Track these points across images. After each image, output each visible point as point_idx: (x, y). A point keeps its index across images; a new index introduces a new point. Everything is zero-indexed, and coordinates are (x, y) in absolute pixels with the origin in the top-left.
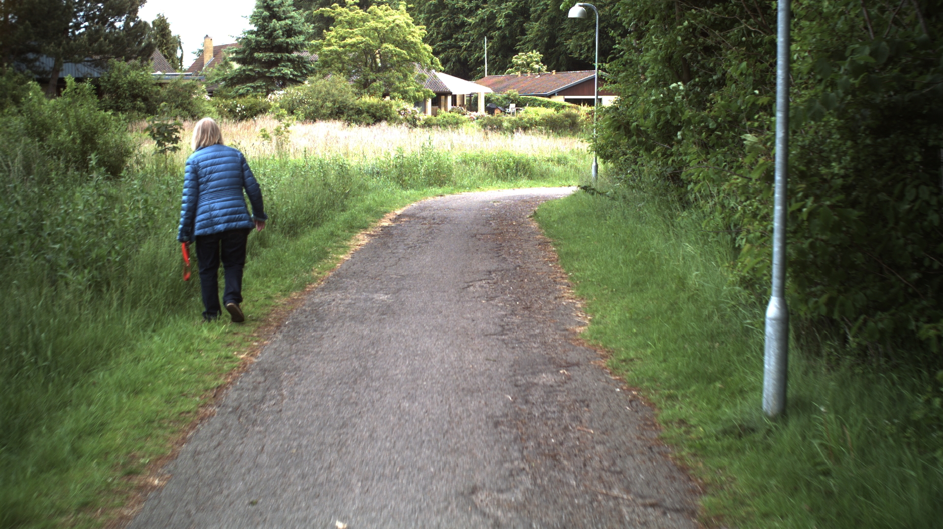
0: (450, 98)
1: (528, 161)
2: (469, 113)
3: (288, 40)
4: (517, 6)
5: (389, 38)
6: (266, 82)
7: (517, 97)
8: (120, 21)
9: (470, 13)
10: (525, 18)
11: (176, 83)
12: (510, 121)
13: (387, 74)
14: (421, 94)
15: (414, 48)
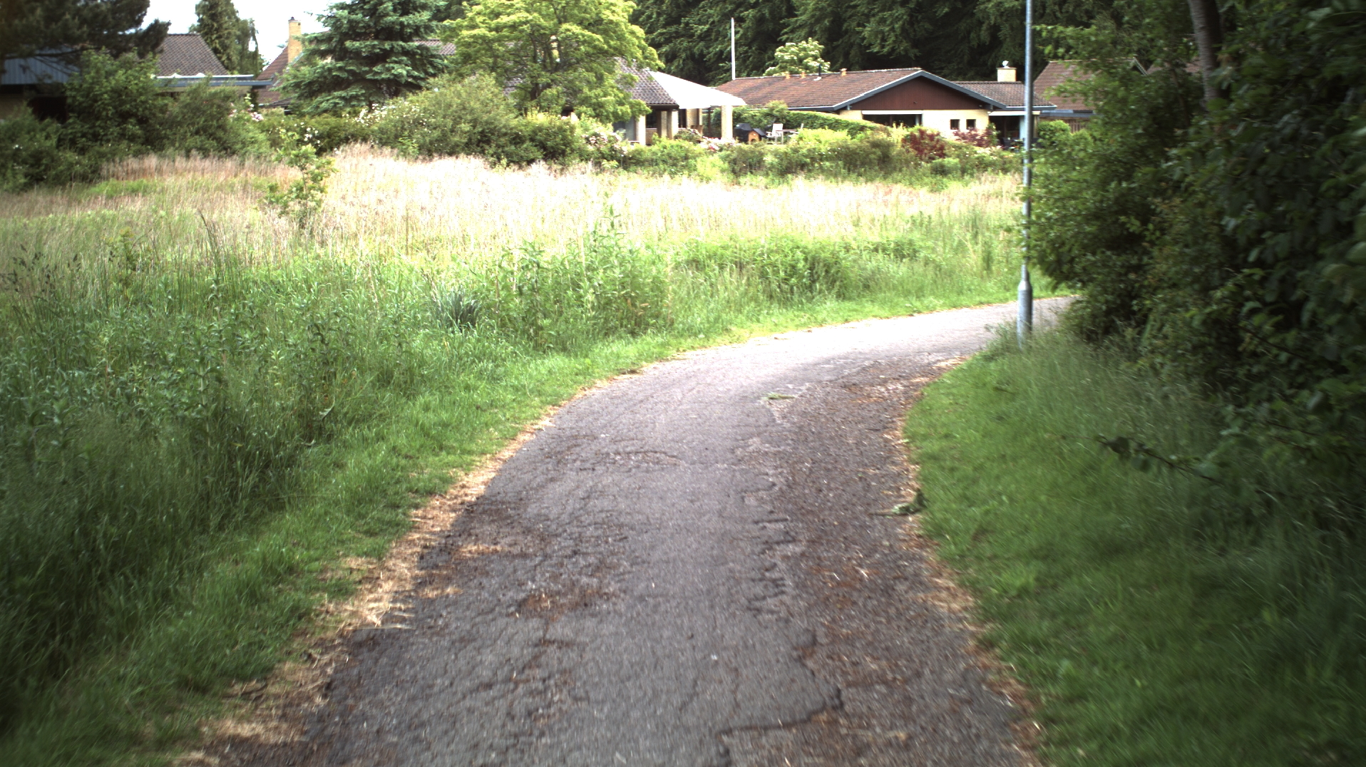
0: (675, 115)
2: (706, 139)
5: (572, 16)
6: (367, 89)
7: (785, 112)
12: (776, 154)
13: (571, 75)
14: (627, 108)
15: (615, 32)
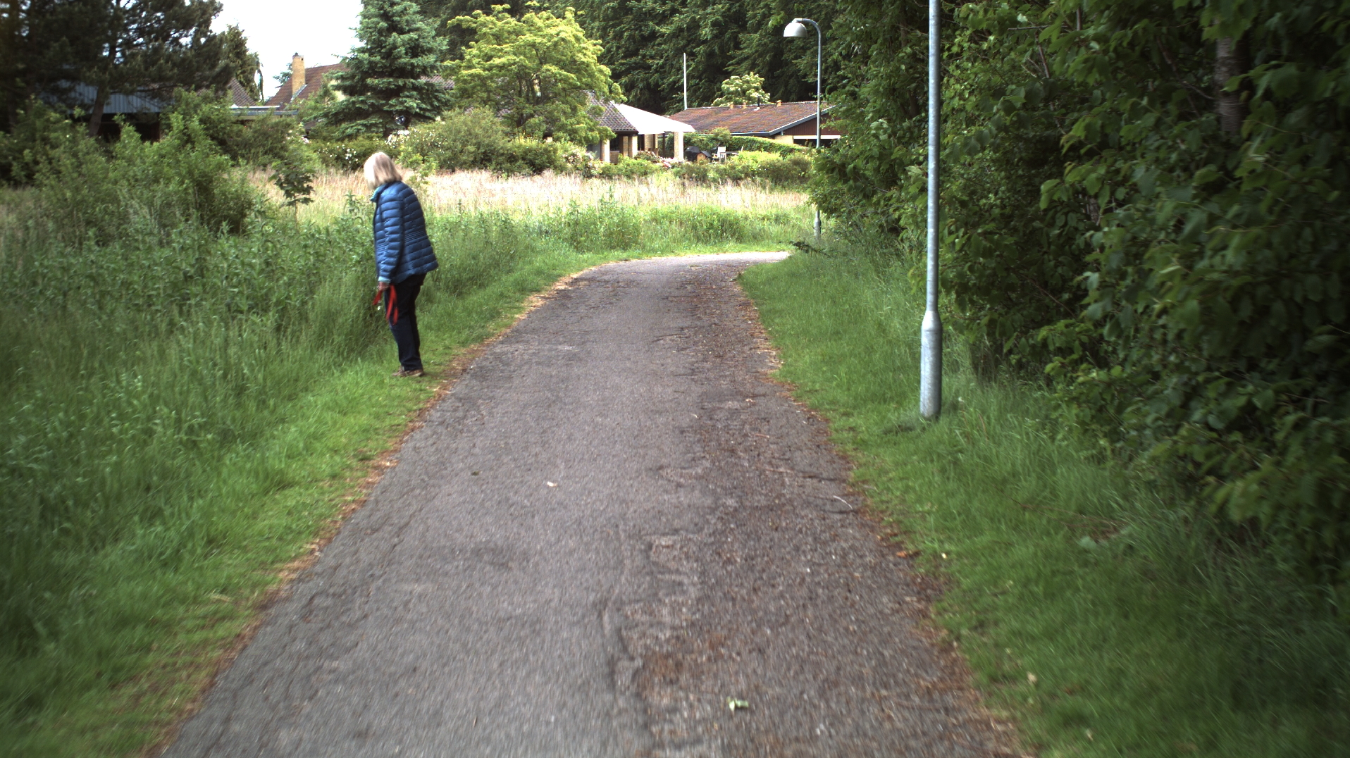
0: (635, 140)
1: (736, 219)
2: (661, 159)
3: (414, 61)
4: (729, 9)
5: (551, 58)
6: (384, 118)
7: (728, 137)
8: (186, 36)
9: (663, 19)
10: (740, 26)
11: (264, 120)
12: (717, 170)
13: (549, 107)
14: (596, 134)
15: (586, 71)
